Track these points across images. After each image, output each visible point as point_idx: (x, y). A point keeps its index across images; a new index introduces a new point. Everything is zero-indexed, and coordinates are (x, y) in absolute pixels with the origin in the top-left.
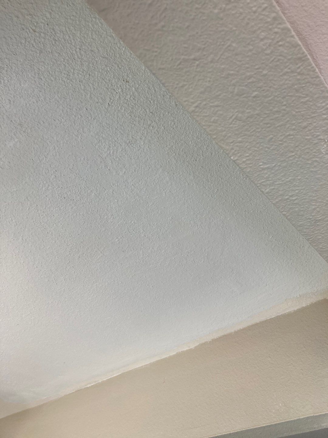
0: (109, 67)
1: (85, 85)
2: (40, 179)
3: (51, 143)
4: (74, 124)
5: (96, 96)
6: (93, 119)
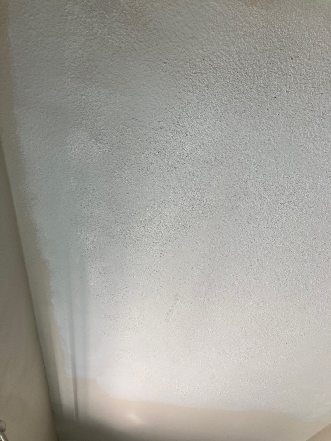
0: (273, 57)
1: (257, 89)
2: (252, 199)
3: (248, 161)
4: (262, 131)
5: (271, 92)
6: (277, 115)
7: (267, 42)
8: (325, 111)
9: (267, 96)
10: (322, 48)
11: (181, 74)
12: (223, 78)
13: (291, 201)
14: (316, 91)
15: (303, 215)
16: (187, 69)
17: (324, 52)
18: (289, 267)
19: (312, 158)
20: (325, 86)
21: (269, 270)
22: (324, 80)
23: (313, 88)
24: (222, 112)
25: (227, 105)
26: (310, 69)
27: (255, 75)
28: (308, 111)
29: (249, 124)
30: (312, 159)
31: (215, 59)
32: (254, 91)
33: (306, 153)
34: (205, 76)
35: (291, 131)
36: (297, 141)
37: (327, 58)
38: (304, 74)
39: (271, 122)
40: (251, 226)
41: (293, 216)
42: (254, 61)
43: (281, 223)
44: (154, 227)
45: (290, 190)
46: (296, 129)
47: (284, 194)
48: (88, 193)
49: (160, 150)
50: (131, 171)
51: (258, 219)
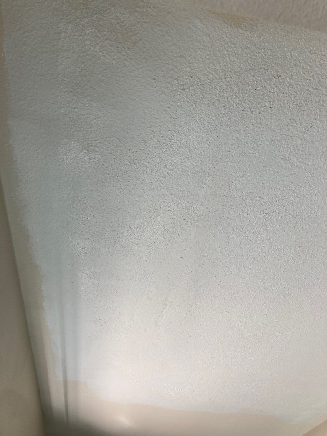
0: (257, 75)
1: (243, 105)
2: (238, 209)
3: (234, 172)
4: (247, 145)
5: (256, 108)
6: (262, 130)
7: (251, 61)
8: (307, 127)
9: (252, 112)
10: (303, 68)
11: (170, 90)
12: (209, 95)
14: (298, 108)
15: (287, 224)
16: (176, 86)
17: (305, 72)
18: (274, 274)
19: (296, 171)
20: (307, 103)
21: (255, 276)
22: (306, 98)
23: (295, 105)
24: (209, 127)
25: (213, 120)
26: (292, 88)
27: (240, 92)
28: (291, 126)
29: (235, 138)
31: (203, 77)
32: (240, 107)
33: (290, 166)
34: (193, 92)
35: (275, 145)
36: (280, 155)
37: (308, 78)
38: (286, 92)
39: (256, 136)
40: (237, 234)
41: (278, 226)
42: (239, 79)
43: (266, 232)
44: (144, 234)
45: (274, 201)
46: (280, 144)
47: (268, 205)
48: (79, 201)
49: (149, 162)
50: (121, 180)
51: (244, 227)
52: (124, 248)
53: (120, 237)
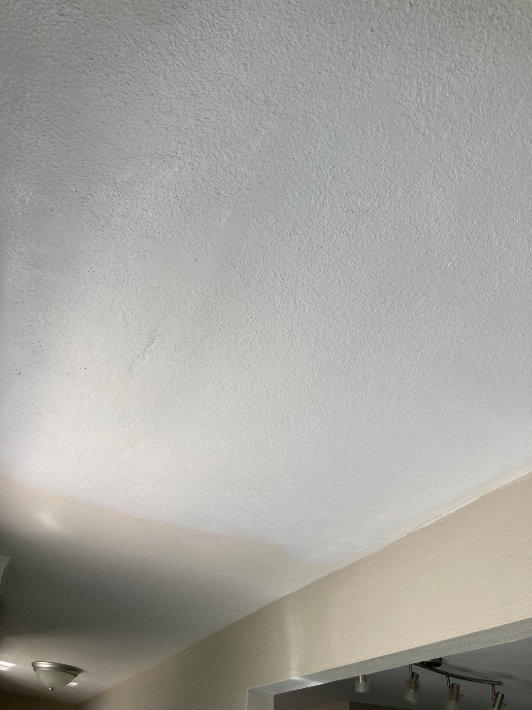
8: (460, 63)
13: (368, 211)
14: (456, 19)
15: (380, 239)
18: (338, 323)
21: (308, 320)
28: (434, 53)
30: (418, 145)
33: (412, 131)
35: (399, 84)
36: (402, 106)
40: (297, 238)
41: (365, 238)
43: (344, 245)
45: (371, 191)
46: (407, 83)
47: (360, 196)
49: (174, 52)
50: (114, 78)
51: (312, 229)
52: (96, 218)
53: (94, 194)
